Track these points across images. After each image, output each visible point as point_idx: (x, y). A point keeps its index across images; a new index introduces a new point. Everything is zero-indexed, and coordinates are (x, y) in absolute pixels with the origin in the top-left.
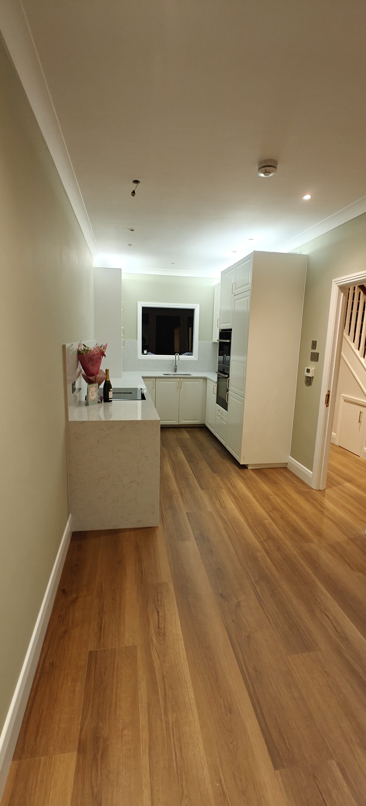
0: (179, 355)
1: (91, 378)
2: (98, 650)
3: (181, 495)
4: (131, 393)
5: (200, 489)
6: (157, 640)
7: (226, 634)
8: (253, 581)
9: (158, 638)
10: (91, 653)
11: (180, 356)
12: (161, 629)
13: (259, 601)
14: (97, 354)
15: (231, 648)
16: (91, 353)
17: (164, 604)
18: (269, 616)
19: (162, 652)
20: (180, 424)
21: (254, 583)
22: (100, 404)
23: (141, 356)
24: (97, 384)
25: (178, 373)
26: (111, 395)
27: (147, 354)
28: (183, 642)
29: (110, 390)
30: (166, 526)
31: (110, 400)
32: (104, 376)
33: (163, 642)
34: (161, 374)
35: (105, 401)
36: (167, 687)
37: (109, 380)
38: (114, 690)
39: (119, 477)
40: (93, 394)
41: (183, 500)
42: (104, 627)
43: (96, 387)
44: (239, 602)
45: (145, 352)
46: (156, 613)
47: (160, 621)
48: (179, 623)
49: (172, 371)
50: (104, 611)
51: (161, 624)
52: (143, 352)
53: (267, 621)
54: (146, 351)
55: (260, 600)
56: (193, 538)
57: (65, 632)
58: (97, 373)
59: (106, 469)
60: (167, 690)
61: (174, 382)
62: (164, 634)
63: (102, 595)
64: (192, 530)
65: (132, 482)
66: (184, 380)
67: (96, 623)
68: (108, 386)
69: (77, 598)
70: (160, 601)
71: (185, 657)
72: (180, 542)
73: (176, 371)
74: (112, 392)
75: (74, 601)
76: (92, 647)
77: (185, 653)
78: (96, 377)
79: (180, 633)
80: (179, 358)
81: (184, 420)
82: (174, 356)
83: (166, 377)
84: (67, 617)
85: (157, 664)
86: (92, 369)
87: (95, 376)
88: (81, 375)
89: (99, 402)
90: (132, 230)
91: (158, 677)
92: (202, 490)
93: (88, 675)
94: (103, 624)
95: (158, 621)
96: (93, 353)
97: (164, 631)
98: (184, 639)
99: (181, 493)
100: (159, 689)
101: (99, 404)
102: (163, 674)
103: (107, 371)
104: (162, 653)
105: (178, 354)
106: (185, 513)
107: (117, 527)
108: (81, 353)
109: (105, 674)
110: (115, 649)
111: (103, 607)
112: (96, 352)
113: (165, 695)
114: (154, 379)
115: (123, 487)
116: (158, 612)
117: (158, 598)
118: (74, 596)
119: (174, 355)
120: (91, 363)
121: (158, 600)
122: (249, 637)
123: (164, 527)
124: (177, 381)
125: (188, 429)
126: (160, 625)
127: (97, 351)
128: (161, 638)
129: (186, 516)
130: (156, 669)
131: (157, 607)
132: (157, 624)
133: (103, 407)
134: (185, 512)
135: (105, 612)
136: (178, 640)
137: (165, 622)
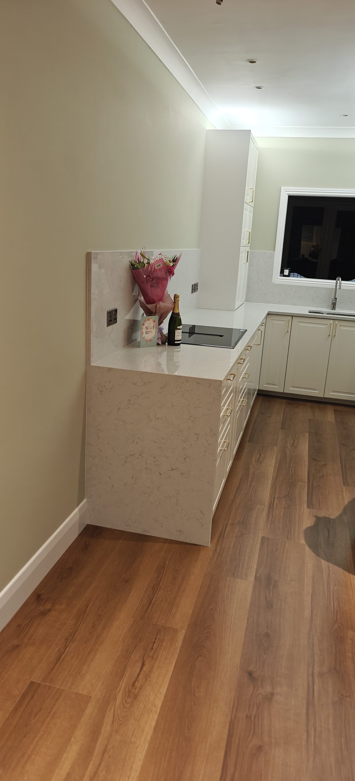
0: (342, 280)
1: (149, 306)
2: (42, 683)
3: (270, 508)
4: (222, 336)
5: (306, 506)
6: (123, 700)
7: (226, 731)
8: (317, 669)
9: (125, 698)
10: (32, 683)
11: (343, 282)
12: (136, 689)
13: (308, 704)
14: (160, 270)
15: (223, 753)
16: (150, 268)
17: (157, 657)
18: (312, 732)
19: (121, 719)
20: (326, 396)
21: (316, 675)
22: (160, 348)
23: (277, 279)
24: (156, 318)
25: (337, 311)
26: (178, 335)
27: (288, 276)
28: (156, 717)
29: (178, 327)
30: (220, 550)
31: (176, 342)
32: (170, 305)
33: (128, 706)
34: (304, 310)
35: (170, 344)
36: (103, 764)
37: (177, 312)
38: (36, 739)
39: (155, 457)
40: (148, 330)
41: (268, 517)
42: (64, 658)
43: (154, 321)
44: (272, 694)
45: (286, 272)
46: (140, 665)
47: (140, 677)
48: (164, 690)
49: (328, 308)
50: (74, 638)
51: (139, 681)
52: (282, 272)
53: (305, 737)
54: (288, 270)
55: (310, 703)
56: (252, 578)
57: (16, 647)
58: (161, 299)
59: (137, 443)
60: (101, 768)
61: (323, 326)
62: (136, 697)
63: (82, 617)
64: (258, 564)
65: (173, 470)
66: (342, 323)
67: (56, 650)
68: (175, 321)
69: (50, 610)
70: (153, 651)
71: (149, 737)
72: (228, 578)
73: (334, 308)
74: (181, 331)
75: (44, 614)
76: (36, 678)
77: (151, 732)
78: (156, 306)
79: (159, 703)
80: (340, 286)
81: (334, 392)
82: (335, 281)
83: (314, 316)
84: (28, 629)
85: (106, 729)
86: (154, 293)
87: (155, 304)
88: (138, 303)
89: (158, 344)
90: (252, 62)
91: (99, 748)
92: (308, 507)
93: (15, 710)
94: (65, 654)
95: (136, 676)
96: (153, 268)
97: (138, 692)
98: (160, 713)
99: (271, 506)
100: (92, 762)
101: (158, 347)
102: (106, 746)
103: (176, 297)
104: (119, 720)
105: (340, 279)
106: (260, 538)
107: (148, 532)
108: (136, 266)
109: (35, 715)
110: (63, 690)
111: (75, 633)
112: (157, 266)
113: (95, 773)
114: (290, 318)
115: (160, 474)
116: (143, 665)
117: (153, 645)
118: (48, 606)
119: (335, 279)
120: (150, 283)
121: (152, 649)
122: (260, 748)
123: (216, 550)
124: (329, 324)
125: (339, 408)
126: (137, 683)
127: (160, 265)
128: (129, 700)
129: (259, 541)
130: (101, 737)
131: (145, 657)
132: (133, 679)
133: (165, 353)
134: (260, 535)
135: (74, 640)
136: (152, 711)
137: (146, 679)
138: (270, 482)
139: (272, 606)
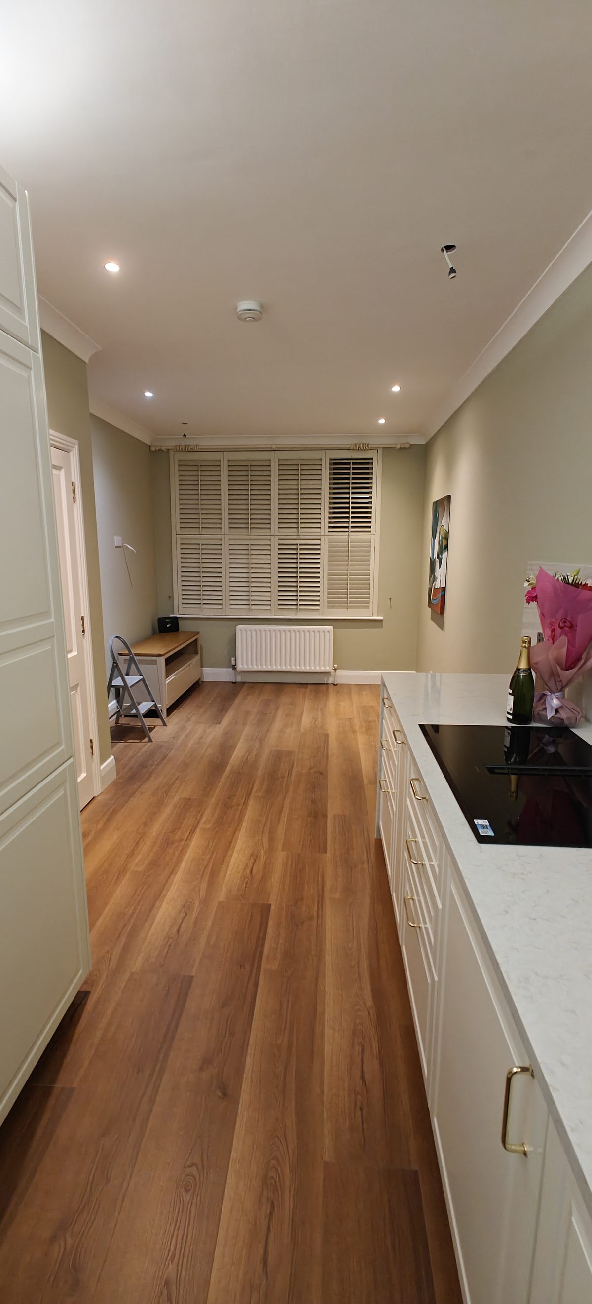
92: (270, 904)
138: (328, 958)
139: (312, 802)
